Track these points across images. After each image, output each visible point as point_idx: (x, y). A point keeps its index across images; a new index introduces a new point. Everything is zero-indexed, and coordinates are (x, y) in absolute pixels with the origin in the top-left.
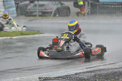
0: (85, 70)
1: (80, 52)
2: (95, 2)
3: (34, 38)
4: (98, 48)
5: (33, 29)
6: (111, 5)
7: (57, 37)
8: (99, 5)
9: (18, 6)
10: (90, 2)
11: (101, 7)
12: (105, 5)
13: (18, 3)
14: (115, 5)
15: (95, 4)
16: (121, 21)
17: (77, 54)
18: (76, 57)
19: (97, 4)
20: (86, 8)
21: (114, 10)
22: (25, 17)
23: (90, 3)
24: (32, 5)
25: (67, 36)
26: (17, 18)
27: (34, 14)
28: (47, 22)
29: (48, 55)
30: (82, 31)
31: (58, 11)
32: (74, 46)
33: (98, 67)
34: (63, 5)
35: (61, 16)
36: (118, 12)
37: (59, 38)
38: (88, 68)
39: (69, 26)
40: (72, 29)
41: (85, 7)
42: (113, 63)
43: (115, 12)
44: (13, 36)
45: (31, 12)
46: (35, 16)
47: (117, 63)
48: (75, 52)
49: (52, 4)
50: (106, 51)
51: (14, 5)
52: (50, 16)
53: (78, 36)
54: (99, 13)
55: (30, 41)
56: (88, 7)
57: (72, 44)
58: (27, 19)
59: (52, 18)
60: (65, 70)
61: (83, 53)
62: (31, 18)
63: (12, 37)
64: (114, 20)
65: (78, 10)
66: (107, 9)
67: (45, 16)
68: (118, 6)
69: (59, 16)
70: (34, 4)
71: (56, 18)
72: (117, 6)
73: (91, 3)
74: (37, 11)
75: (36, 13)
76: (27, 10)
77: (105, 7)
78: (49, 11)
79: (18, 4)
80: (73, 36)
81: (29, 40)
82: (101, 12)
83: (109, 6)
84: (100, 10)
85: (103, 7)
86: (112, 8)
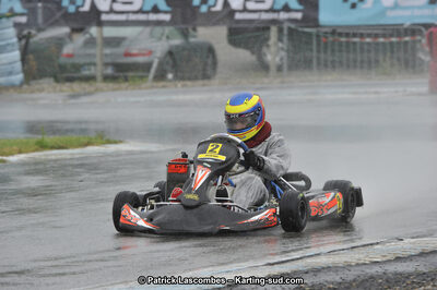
1: (266, 208)
2: (302, 27)
3: (86, 158)
4: (332, 194)
5: (83, 126)
6: (362, 36)
7: (185, 155)
8: (318, 36)
9: (27, 43)
10: (286, 26)
11: (326, 43)
12: (340, 34)
13: (29, 33)
14: (377, 36)
15: (304, 33)
16: (396, 92)
17: (256, 218)
18: (252, 226)
19: (310, 34)
20: (273, 49)
21: (372, 55)
22: (55, 84)
23: (285, 32)
24: (80, 39)
25: (218, 150)
26: (25, 86)
27: (86, 73)
28: (132, 99)
29: (151, 220)
30: (273, 134)
31: (171, 62)
32: (245, 188)
34: (192, 40)
35: (183, 79)
36: (385, 60)
37: (190, 158)
38: (272, 265)
39: (228, 116)
40: (239, 126)
41: (268, 46)
43: (377, 61)
44: (7, 155)
45: (78, 67)
46: (90, 79)
47: (378, 243)
48: (249, 209)
49: (151, 35)
50: (360, 203)
51: (15, 40)
52: (142, 78)
53: (259, 150)
54: (319, 64)
55: (70, 168)
56: (280, 45)
57: (236, 180)
58: (61, 91)
59: (153, 87)
61: (275, 214)
62: (77, 87)
63: (5, 158)
64: (373, 90)
65: (244, 55)
66: (348, 52)
67: (126, 79)
68: (387, 41)
69: (176, 78)
70: (88, 36)
71: (164, 87)
72: (381, 40)
73: (289, 28)
74: (98, 60)
75: (93, 68)
76: (62, 60)
77: (341, 44)
78: (140, 59)
79: (28, 37)
80: (242, 151)
81: (66, 166)
82: (326, 61)
83: (356, 40)
84: (322, 56)
85: (333, 42)
86: (366, 47)
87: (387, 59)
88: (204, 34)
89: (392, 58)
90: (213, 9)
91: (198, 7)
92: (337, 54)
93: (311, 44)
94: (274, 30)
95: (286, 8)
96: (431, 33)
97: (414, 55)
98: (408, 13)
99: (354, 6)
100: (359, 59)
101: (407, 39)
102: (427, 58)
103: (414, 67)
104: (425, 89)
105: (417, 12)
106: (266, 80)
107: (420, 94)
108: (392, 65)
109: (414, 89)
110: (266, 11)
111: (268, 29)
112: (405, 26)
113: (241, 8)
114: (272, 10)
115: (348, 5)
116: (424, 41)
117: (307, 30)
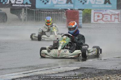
0: (22, 76)
2: (31, 9)
6: (48, 12)
8: (35, 11)
10: (27, 8)
11: (38, 13)
12: (42, 11)
14: (52, 12)
19: (33, 11)
20: (23, 15)
23: (27, 10)
33: (35, 73)
38: (25, 74)
41: (21, 14)
47: (53, 69)
54: (35, 19)
56: (25, 14)
60: (2, 76)
65: (15, 16)
66: (44, 16)
68: (55, 13)
72: (53, 13)
73: (28, 9)
77: (42, 14)
83: (46, 13)
84: (36, 17)
85: (39, 14)
86: (48, 15)
87: (55, 18)
88: (4, 10)
89: (56, 18)
90: (6, 3)
91: (2, 3)
92: (41, 16)
93: (34, 13)
94: (23, 10)
95: (27, 4)
97: (62, 17)
98: (60, 6)
99: (45, 3)
101: (60, 13)
102: (66, 18)
103: (62, 21)
104: (65, 27)
105: (63, 6)
106: (21, 23)
107: (63, 28)
108: (56, 20)
109: (62, 27)
110: (21, 4)
111: (22, 9)
112: (60, 9)
113: (14, 3)
114: (23, 4)
115: (44, 3)
116: (65, 14)
117: (32, 10)
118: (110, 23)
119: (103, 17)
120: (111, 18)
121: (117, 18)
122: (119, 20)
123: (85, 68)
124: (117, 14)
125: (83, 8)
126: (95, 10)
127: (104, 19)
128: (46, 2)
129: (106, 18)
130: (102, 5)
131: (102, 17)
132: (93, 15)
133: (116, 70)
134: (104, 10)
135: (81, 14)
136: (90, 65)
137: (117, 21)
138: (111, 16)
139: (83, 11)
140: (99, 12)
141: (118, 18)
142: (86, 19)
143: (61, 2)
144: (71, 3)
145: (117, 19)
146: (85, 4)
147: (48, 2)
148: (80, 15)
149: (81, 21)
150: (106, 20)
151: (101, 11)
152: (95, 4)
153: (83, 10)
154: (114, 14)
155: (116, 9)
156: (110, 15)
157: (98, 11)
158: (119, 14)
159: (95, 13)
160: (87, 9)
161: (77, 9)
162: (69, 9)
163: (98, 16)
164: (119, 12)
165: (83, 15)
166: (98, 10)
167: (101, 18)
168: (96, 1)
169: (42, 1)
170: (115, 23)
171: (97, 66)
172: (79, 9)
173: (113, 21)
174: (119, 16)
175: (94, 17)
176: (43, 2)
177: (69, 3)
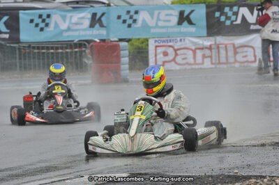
2: (9, 43)
6: (48, 48)
8: (19, 49)
11: (25, 53)
12: (34, 48)
14: (57, 48)
15: (11, 47)
19: (15, 48)
42: (59, 181)
47: (68, 179)
66: (39, 59)
68: (64, 51)
72: (60, 51)
77: (34, 53)
83: (44, 51)
84: (23, 61)
85: (29, 53)
86: (50, 55)
89: (67, 62)
92: (32, 60)
93: (16, 54)
96: (92, 46)
97: (81, 60)
98: (76, 33)
99: (42, 29)
100: (46, 63)
101: (76, 50)
102: (90, 62)
103: (81, 68)
104: (90, 81)
105: (82, 33)
109: (82, 82)
112: (75, 42)
115: (39, 28)
116: (88, 51)
117: (12, 45)
118: (192, 69)
119: (176, 55)
120: (195, 57)
121: (208, 57)
122: (214, 61)
123: (140, 174)
124: (206, 48)
125: (130, 37)
126: (157, 39)
127: (179, 59)
128: (42, 25)
129: (183, 56)
130: (172, 27)
131: (173, 56)
132: (154, 51)
133: (212, 176)
134: (179, 39)
135: (125, 50)
136: (152, 168)
137: (209, 63)
138: (194, 52)
139: (130, 42)
140: (166, 44)
141: (211, 57)
142: (137, 61)
143: (76, 24)
144: (102, 26)
145: (209, 59)
146: (134, 26)
147: (47, 25)
148: (122, 52)
149: (127, 66)
150: (185, 61)
151: (170, 41)
152: (157, 26)
153: (128, 40)
154: (201, 47)
155: (205, 35)
156: (191, 50)
157: (164, 41)
158: (213, 47)
159: (159, 46)
160: (139, 39)
161: (116, 39)
162: (98, 41)
163: (166, 54)
164: (213, 43)
165: (129, 52)
166: (165, 39)
167: (170, 57)
168: (158, 19)
169: (33, 24)
170: (205, 69)
171: (167, 169)
172: (121, 40)
173: (199, 64)
174: (213, 51)
175: (156, 56)
176: (37, 25)
177: (97, 25)
